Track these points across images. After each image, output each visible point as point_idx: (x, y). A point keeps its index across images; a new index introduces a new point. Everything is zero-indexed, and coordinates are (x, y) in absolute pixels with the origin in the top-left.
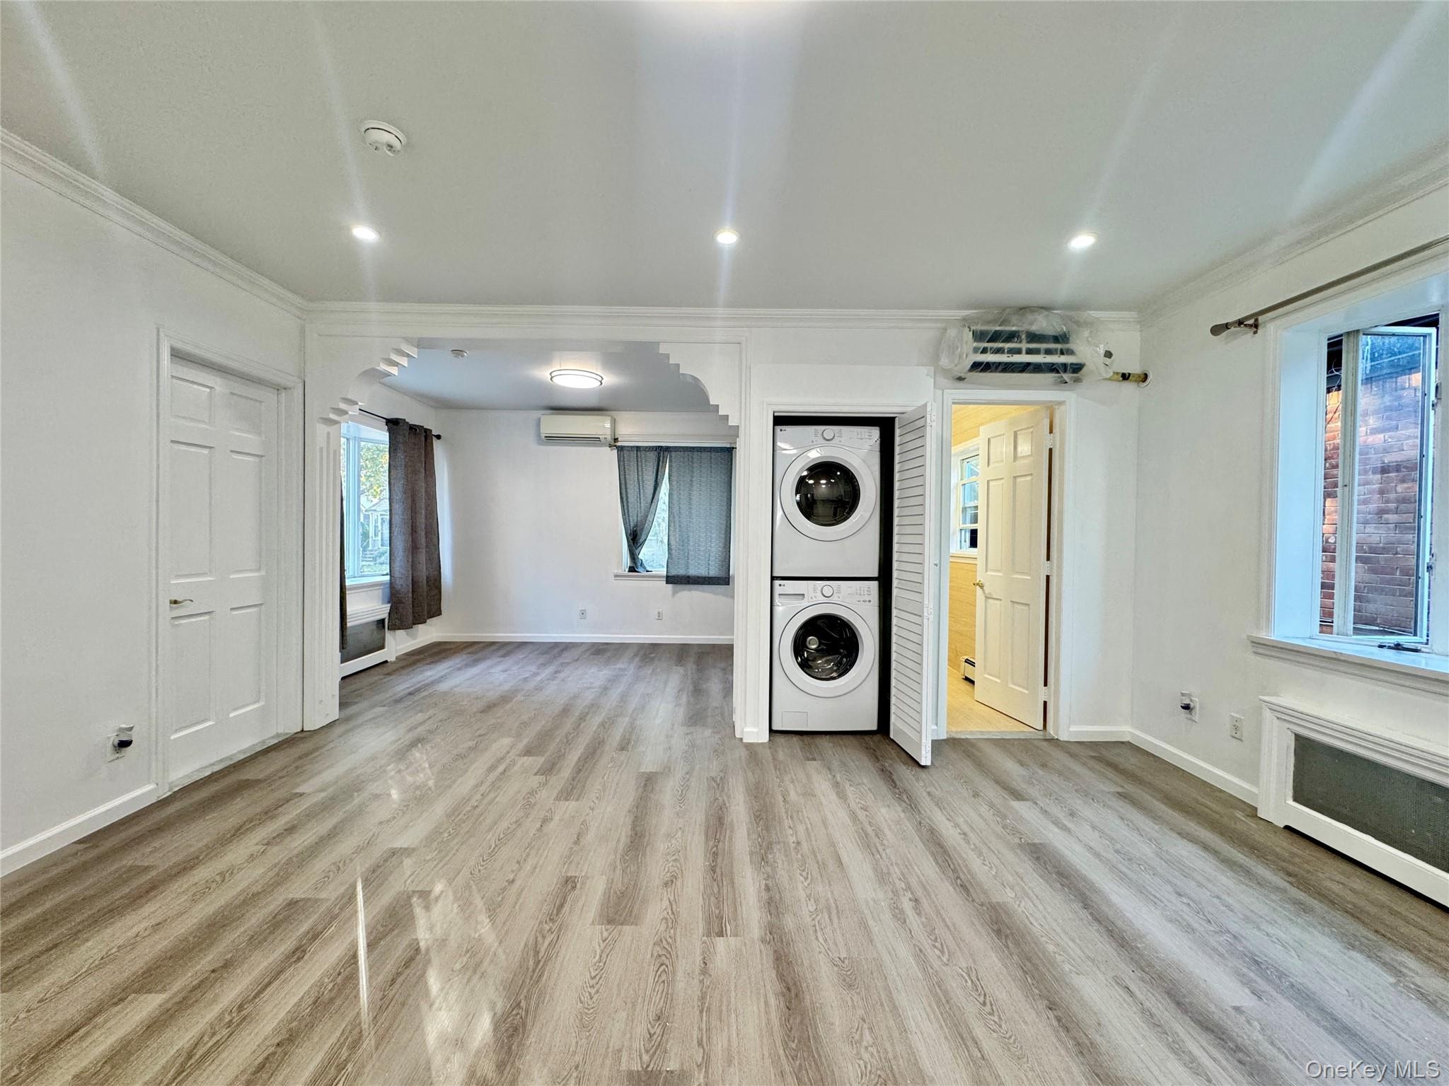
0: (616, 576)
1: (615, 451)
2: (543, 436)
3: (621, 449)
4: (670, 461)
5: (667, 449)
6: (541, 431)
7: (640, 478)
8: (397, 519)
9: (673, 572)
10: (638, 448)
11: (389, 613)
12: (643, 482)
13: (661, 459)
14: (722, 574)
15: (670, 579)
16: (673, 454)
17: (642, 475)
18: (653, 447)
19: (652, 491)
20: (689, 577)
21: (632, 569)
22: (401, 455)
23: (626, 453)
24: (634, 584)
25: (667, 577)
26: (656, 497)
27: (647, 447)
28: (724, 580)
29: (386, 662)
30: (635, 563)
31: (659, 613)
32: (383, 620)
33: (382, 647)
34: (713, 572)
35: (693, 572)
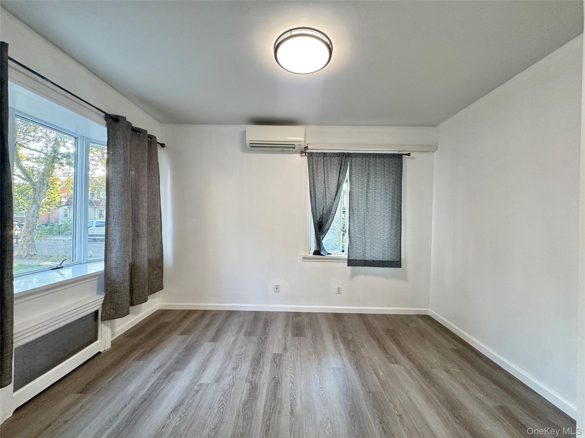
0: (304, 258)
1: (306, 158)
2: (248, 142)
3: (311, 155)
4: (351, 165)
5: (348, 155)
6: (247, 139)
7: (326, 179)
8: (115, 211)
9: (353, 257)
10: (325, 154)
11: (103, 304)
12: (328, 182)
13: (343, 163)
14: (394, 258)
15: (351, 263)
16: (353, 159)
17: (328, 176)
18: (337, 154)
19: (335, 189)
20: (365, 261)
21: (317, 253)
22: (120, 150)
23: (315, 159)
24: (318, 264)
25: (349, 260)
26: (338, 194)
27: (332, 153)
28: (396, 263)
29: (99, 353)
30: (320, 248)
31: (339, 288)
32: (97, 312)
33: (95, 339)
34: (387, 257)
35: (369, 257)
